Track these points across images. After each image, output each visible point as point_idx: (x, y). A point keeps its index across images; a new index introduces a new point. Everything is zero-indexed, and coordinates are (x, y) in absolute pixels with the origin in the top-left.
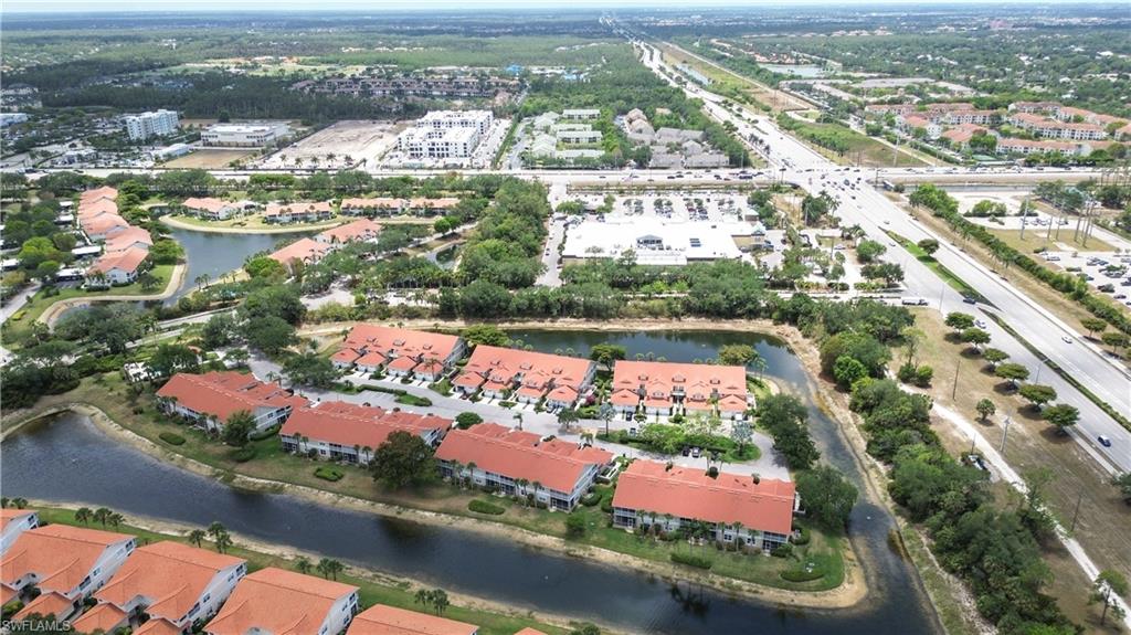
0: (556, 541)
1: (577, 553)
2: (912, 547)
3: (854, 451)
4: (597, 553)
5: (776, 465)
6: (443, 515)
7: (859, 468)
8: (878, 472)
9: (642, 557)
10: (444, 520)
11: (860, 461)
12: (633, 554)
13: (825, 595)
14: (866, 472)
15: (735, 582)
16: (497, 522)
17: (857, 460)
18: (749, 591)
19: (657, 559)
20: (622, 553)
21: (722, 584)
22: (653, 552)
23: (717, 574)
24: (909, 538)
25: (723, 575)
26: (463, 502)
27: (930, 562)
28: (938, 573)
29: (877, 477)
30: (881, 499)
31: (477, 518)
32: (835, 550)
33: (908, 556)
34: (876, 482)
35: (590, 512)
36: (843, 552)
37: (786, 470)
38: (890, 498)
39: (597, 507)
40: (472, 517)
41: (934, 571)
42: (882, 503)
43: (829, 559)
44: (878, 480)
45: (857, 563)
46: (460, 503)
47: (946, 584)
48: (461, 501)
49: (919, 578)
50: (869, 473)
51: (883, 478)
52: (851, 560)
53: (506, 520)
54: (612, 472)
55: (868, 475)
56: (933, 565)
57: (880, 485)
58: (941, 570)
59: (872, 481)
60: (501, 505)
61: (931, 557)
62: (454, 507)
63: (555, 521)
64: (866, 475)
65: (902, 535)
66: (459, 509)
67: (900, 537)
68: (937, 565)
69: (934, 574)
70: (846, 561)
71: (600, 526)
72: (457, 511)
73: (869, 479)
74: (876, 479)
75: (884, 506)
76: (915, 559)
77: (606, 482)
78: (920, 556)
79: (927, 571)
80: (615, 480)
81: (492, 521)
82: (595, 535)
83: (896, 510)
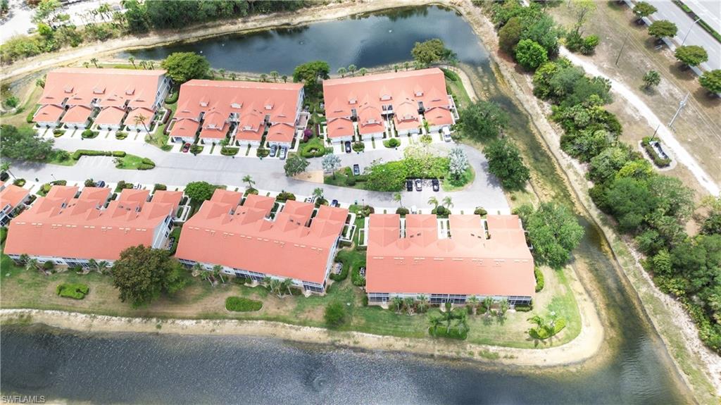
0: (320, 332)
1: (342, 343)
2: (626, 264)
3: (549, 148)
4: (360, 339)
5: (491, 186)
6: (203, 322)
7: (559, 171)
8: (576, 173)
9: (403, 335)
10: (205, 327)
11: (557, 160)
12: (395, 334)
13: (570, 348)
14: (565, 173)
15: (492, 349)
16: (257, 319)
17: (554, 159)
18: (506, 357)
19: (417, 335)
20: (384, 335)
21: (480, 354)
22: (411, 330)
23: (473, 342)
24: (621, 253)
25: (480, 343)
27: (645, 282)
28: (656, 295)
29: (576, 180)
30: (585, 207)
31: (237, 319)
32: (566, 286)
33: (625, 276)
34: (577, 187)
35: (343, 288)
36: (572, 285)
37: (501, 190)
38: (593, 205)
39: (347, 279)
40: (232, 319)
41: (652, 293)
42: (587, 211)
43: (564, 301)
44: (579, 184)
45: (586, 296)
46: (216, 303)
47: (666, 307)
48: (216, 300)
49: (640, 302)
50: (569, 175)
51: (582, 180)
52: (581, 294)
53: (266, 316)
54: (352, 231)
55: (568, 179)
56: (649, 286)
57: (581, 189)
58: (657, 290)
59: (573, 185)
60: (257, 297)
61: (646, 275)
62: (212, 309)
63: (313, 308)
64: (566, 178)
65: (613, 250)
66: (217, 311)
67: (613, 253)
68: (653, 284)
69: (652, 297)
70: (578, 297)
71: (356, 306)
72: (216, 314)
73: (570, 183)
74: (577, 183)
75: (590, 216)
76: (632, 280)
77: (349, 245)
78: (635, 275)
79: (645, 293)
80: (355, 239)
81: (253, 319)
82: (354, 318)
83: (601, 219)
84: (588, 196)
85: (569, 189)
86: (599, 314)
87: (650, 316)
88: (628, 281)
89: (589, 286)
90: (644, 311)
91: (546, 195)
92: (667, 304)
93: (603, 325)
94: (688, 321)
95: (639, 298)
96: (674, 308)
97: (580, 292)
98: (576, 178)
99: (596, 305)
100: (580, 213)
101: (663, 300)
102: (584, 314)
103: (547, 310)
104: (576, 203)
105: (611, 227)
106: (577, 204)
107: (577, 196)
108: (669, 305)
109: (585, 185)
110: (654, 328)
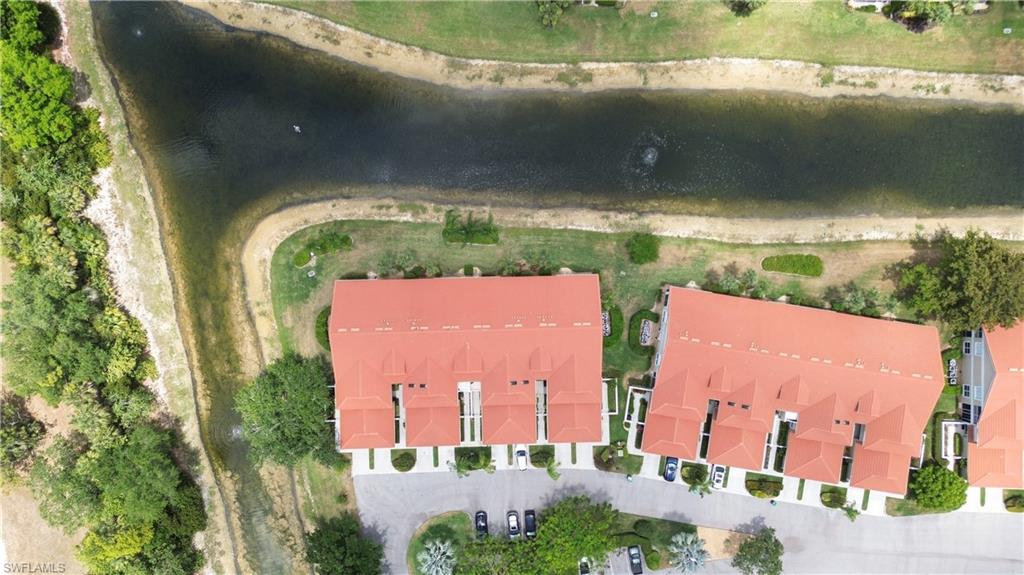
0: (662, 229)
1: (627, 216)
2: (181, 372)
4: (600, 222)
5: (380, 530)
6: (851, 238)
8: (218, 570)
9: (537, 231)
10: (846, 228)
12: (548, 232)
13: (295, 225)
15: (408, 217)
16: (765, 245)
18: (389, 207)
19: (516, 232)
20: (565, 230)
21: (424, 210)
22: (525, 239)
23: (434, 225)
24: (183, 393)
25: (425, 224)
26: (835, 271)
27: (160, 340)
28: (150, 316)
29: (222, 553)
30: (220, 490)
31: (797, 245)
32: (282, 325)
33: (188, 353)
34: (223, 537)
35: (636, 299)
36: (273, 328)
37: (362, 519)
38: (205, 495)
39: (629, 316)
40: (805, 244)
41: (155, 320)
42: (218, 482)
43: (291, 297)
44: (219, 544)
45: (255, 311)
46: (839, 266)
47: (141, 298)
48: (840, 272)
49: (177, 307)
50: (233, 566)
51: (212, 553)
52: (263, 314)
53: (752, 250)
54: (631, 410)
55: (236, 557)
56: (155, 332)
57: (218, 532)
58: (145, 326)
59: (230, 543)
60: (774, 278)
61: (154, 351)
62: (843, 257)
63: (678, 265)
64: (240, 560)
65: (193, 401)
66: (833, 254)
67: (195, 394)
68: (149, 335)
69: (157, 314)
70: (268, 307)
71: (611, 270)
72: (834, 251)
73: (235, 549)
74: (223, 547)
75: (215, 471)
76: (179, 346)
77: (633, 382)
78: (172, 352)
79: (164, 319)
80: (623, 394)
81: (773, 245)
82: (613, 252)
83: (198, 463)
84: (210, 514)
85: (238, 533)
86: (243, 283)
87: (169, 283)
88: (185, 342)
89: (248, 329)
90: (175, 292)
91: (283, 516)
92: (138, 300)
93: (241, 266)
94: (115, 274)
95: (177, 311)
96: (131, 295)
97: (263, 318)
98: (222, 559)
99: (244, 297)
100: (231, 477)
101: (142, 308)
102: (265, 280)
103: (319, 278)
104: (233, 498)
105: (186, 446)
106: (232, 496)
107: (227, 516)
108: (135, 298)
109: (209, 539)
110: (168, 265)
